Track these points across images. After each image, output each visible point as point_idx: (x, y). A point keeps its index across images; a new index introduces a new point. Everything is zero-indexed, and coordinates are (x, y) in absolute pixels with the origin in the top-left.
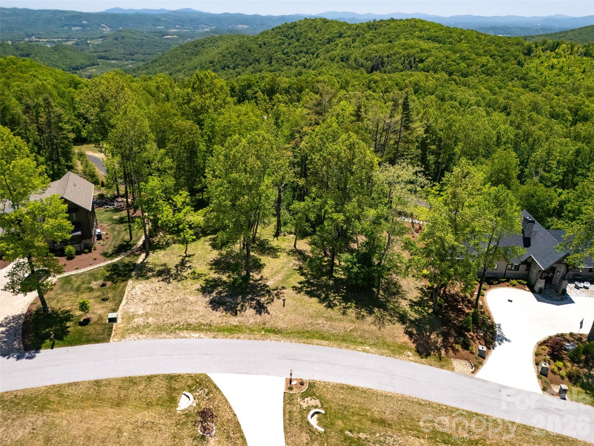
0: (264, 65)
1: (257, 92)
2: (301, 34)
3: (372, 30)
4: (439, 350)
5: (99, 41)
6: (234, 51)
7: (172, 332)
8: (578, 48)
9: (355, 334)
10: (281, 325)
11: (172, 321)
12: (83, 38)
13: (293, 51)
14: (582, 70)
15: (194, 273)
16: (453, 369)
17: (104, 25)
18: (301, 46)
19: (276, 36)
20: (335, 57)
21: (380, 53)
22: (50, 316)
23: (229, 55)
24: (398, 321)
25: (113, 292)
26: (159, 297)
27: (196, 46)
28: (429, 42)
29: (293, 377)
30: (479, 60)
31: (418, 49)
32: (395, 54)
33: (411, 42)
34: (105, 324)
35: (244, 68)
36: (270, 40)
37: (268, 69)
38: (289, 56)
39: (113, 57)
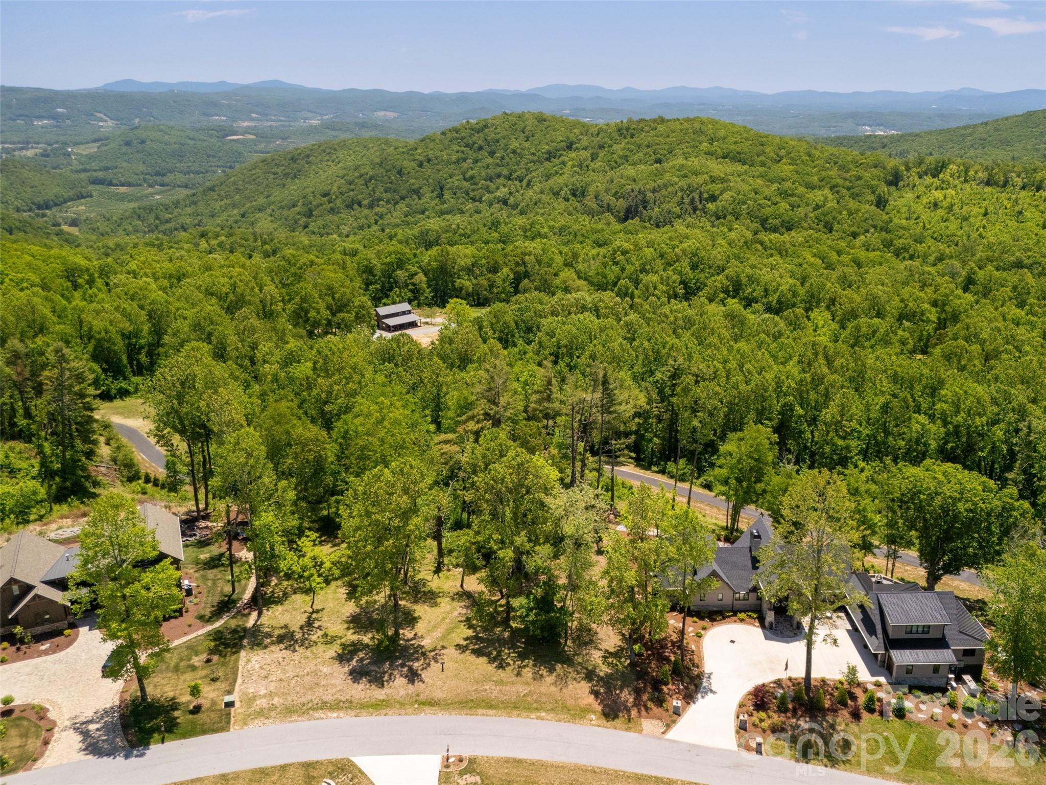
0: (428, 199)
1: (416, 274)
2: (498, 141)
3: (625, 138)
4: (629, 711)
5: (93, 149)
6: (370, 173)
7: (304, 713)
8: (976, 172)
9: (529, 699)
10: (439, 695)
11: (303, 700)
12: (57, 142)
13: (484, 174)
14: (982, 211)
15: (326, 635)
16: (641, 731)
17: (102, 116)
18: (498, 165)
19: (449, 146)
20: (561, 189)
21: (641, 183)
22: (151, 706)
23: (361, 181)
24: (584, 679)
25: (223, 669)
26: (284, 671)
27: (293, 159)
28: (726, 163)
29: (450, 754)
30: (811, 196)
31: (706, 177)
32: (665, 186)
33: (694, 162)
34: (221, 710)
35: (390, 206)
36: (438, 153)
37: (437, 208)
38: (475, 184)
39: (123, 179)
